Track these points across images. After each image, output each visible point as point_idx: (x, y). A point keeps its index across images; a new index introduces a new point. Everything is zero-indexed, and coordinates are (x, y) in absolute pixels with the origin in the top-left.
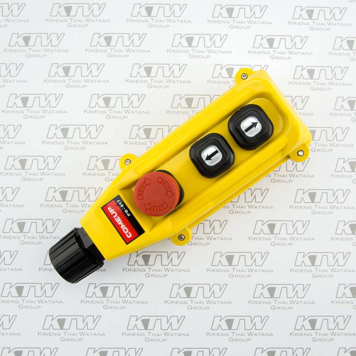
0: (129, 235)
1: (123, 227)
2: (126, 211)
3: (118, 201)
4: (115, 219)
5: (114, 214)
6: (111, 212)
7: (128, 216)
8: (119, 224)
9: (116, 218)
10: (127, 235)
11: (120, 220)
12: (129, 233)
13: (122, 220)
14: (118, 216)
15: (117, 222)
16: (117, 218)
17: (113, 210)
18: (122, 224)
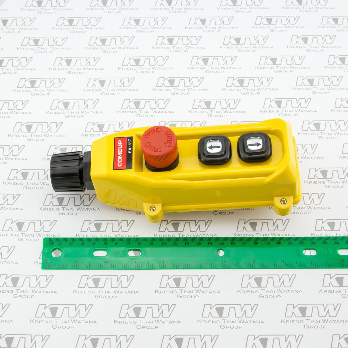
0: (120, 165)
1: (120, 157)
2: (130, 149)
3: (129, 140)
4: (119, 150)
5: (120, 146)
6: (119, 144)
7: (129, 153)
8: (119, 154)
9: (119, 149)
10: (118, 164)
11: (121, 152)
12: (121, 164)
13: (123, 153)
14: (122, 149)
15: (119, 152)
16: (120, 150)
17: (122, 143)
18: (121, 155)
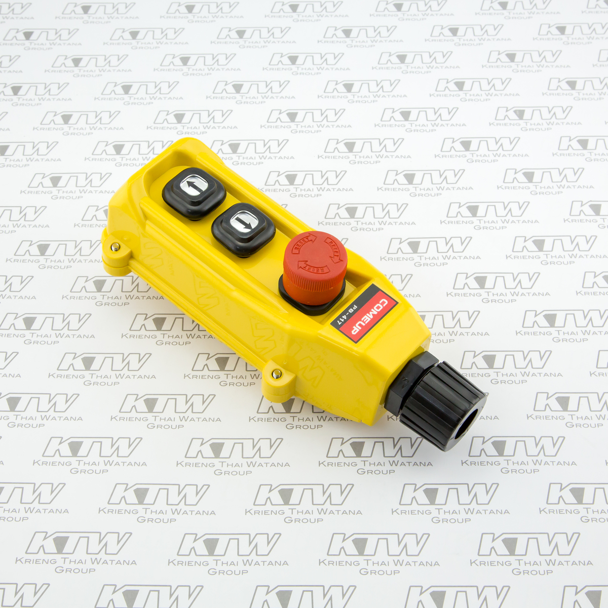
0: (384, 302)
1: (375, 311)
2: (351, 311)
3: (340, 324)
4: (366, 323)
5: (360, 325)
6: (358, 330)
7: (357, 307)
8: (372, 317)
9: (364, 323)
10: (384, 305)
11: (365, 316)
12: (380, 302)
13: (365, 314)
14: (361, 320)
15: (369, 319)
16: (365, 321)
17: (354, 327)
18: (371, 313)
